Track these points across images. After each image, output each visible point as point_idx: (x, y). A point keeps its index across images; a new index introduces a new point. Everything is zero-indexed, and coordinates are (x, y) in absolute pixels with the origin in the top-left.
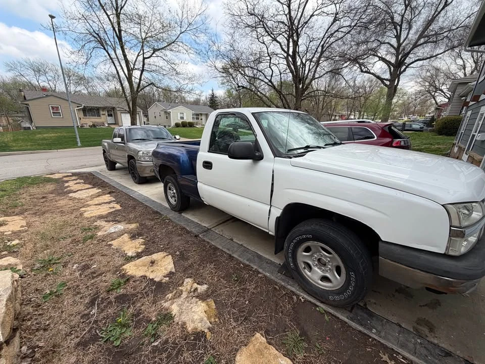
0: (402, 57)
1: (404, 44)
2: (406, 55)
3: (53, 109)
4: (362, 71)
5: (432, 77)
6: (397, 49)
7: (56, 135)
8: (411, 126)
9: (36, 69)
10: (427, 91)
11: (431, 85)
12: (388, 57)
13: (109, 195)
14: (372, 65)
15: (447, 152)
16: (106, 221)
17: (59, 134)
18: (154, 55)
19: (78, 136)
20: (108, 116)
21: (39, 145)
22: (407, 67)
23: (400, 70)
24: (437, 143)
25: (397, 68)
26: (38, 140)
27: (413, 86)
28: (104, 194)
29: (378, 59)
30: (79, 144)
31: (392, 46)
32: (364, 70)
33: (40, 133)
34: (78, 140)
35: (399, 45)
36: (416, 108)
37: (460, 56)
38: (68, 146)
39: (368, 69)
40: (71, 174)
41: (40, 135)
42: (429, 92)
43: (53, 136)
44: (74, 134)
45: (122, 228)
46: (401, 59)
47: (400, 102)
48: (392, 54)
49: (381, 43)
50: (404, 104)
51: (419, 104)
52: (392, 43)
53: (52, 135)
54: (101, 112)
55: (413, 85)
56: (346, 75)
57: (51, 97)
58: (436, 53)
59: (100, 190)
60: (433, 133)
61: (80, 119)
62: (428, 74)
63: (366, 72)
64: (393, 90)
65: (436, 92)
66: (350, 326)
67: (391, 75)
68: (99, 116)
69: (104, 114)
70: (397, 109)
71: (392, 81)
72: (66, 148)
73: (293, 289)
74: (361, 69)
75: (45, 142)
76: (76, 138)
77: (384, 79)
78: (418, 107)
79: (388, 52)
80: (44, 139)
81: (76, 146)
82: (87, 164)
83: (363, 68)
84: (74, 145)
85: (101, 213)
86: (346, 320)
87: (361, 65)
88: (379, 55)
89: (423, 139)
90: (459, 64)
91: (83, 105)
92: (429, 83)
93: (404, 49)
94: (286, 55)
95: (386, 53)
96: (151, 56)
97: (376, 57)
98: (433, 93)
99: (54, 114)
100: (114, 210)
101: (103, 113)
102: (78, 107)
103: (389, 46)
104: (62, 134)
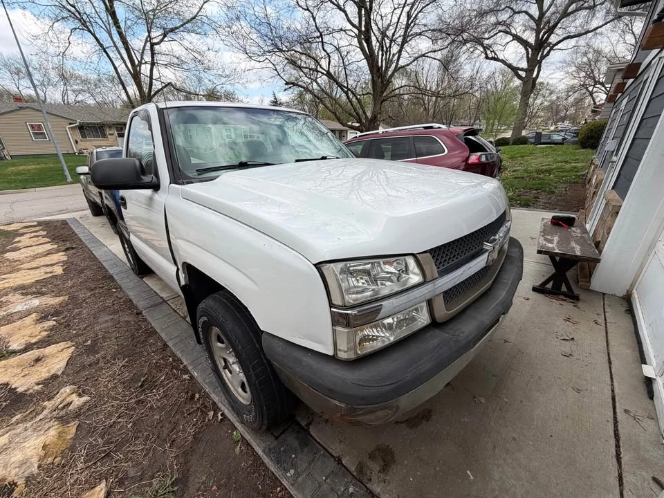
0: (544, 34)
1: (548, 14)
2: (551, 31)
3: (33, 128)
4: (487, 57)
5: (589, 63)
6: (538, 22)
7: (38, 166)
8: (549, 138)
9: (13, 69)
10: (583, 85)
11: (588, 76)
12: (525, 35)
13: (63, 253)
14: (502, 48)
15: (584, 173)
16: (23, 294)
17: (43, 166)
18: (166, 39)
19: (65, 168)
20: (119, 137)
21: (9, 182)
22: (552, 49)
23: (542, 54)
24: (575, 160)
25: (538, 51)
26: (10, 175)
27: (563, 79)
28: (58, 251)
29: (511, 38)
30: (69, 179)
31: (531, 16)
32: (490, 56)
33: (14, 165)
34: (67, 173)
35: (542, 14)
36: (567, 111)
37: (632, 30)
38: (52, 182)
39: (495, 54)
40: (36, 223)
41: (13, 168)
42: (584, 86)
43: (32, 169)
44: (61, 165)
45: (38, 304)
46: (543, 37)
47: (546, 103)
48: (532, 29)
49: (515, 13)
50: (550, 107)
51: (572, 106)
52: (530, 12)
53: (33, 167)
54: (108, 132)
55: (562, 77)
56: (465, 64)
57: (28, 110)
58: (595, 26)
59: (56, 246)
60: (574, 147)
61: (77, 142)
62: (585, 59)
63: (493, 59)
64: (530, 85)
65: (594, 87)
66: (263, 464)
67: (528, 62)
68: (104, 136)
69: (112, 134)
70: (542, 114)
71: (529, 71)
72: (48, 186)
73: (216, 399)
74: (486, 54)
75: (20, 177)
76: (63, 170)
77: (519, 69)
78: (572, 111)
79: (526, 28)
80: (19, 173)
81: (64, 182)
82: (70, 208)
83: (489, 52)
84: (62, 181)
85: (25, 282)
86: (260, 452)
87: (486, 48)
88: (513, 31)
89: (557, 155)
90: (629, 42)
91: (78, 121)
92: (586, 74)
93: (549, 22)
94: (357, 32)
95: (524, 28)
96: (162, 40)
97: (509, 36)
98: (591, 89)
99: (36, 136)
100: (50, 275)
101: (111, 132)
102: (70, 124)
103: (527, 17)
104: (47, 166)
